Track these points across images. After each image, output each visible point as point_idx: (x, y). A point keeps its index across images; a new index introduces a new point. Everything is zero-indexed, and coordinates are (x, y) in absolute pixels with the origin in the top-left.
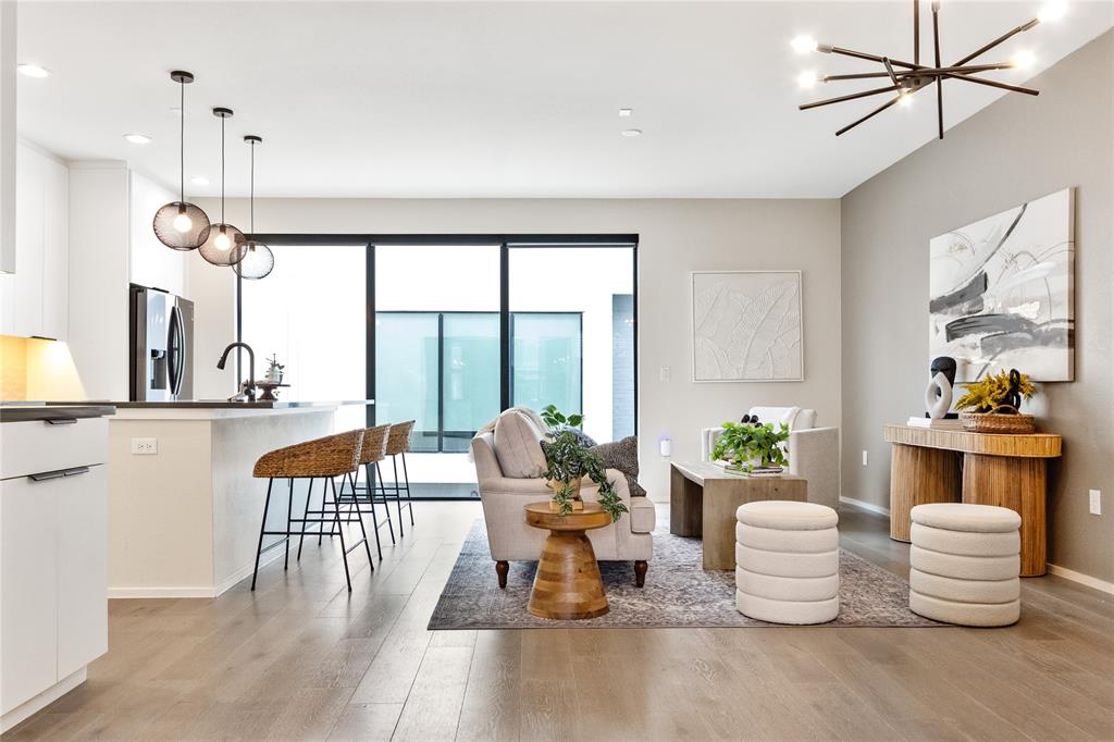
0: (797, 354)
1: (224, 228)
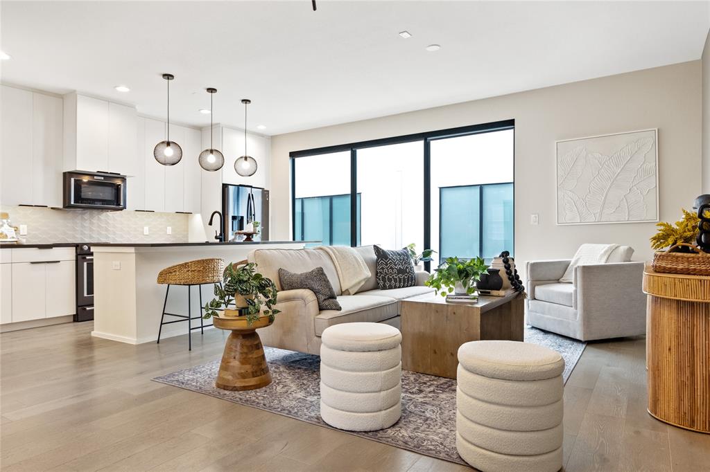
0: (653, 198)
1: (212, 151)
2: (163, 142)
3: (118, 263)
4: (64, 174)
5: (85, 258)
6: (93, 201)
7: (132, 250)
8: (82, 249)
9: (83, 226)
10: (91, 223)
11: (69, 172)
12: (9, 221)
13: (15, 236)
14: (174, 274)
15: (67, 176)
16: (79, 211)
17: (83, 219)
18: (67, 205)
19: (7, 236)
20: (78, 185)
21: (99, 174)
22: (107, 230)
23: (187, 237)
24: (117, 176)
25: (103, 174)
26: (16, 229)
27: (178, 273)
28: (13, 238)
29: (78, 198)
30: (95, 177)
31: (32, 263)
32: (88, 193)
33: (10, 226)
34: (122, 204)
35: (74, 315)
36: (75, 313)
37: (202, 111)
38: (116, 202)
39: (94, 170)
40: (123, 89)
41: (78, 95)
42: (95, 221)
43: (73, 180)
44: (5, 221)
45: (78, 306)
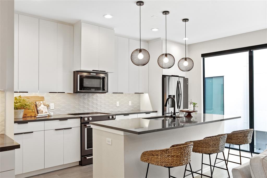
1: (166, 55)
2: (137, 50)
3: (110, 140)
4: (74, 72)
5: (86, 125)
6: (90, 88)
7: (122, 133)
8: (84, 120)
9: (84, 103)
10: (88, 101)
11: (76, 71)
12: (44, 102)
13: (47, 112)
14: (156, 157)
15: (76, 73)
16: (82, 94)
17: (84, 99)
18: (75, 92)
19: (42, 111)
20: (82, 79)
21: (94, 71)
22: (97, 104)
23: (140, 107)
24: (104, 72)
25: (95, 72)
26: (48, 106)
27: (159, 157)
28: (46, 112)
29: (82, 87)
30: (91, 74)
31: (56, 130)
32: (87, 83)
33: (45, 105)
34: (106, 89)
35: (79, 161)
36: (80, 160)
37: (153, 30)
38: (103, 89)
39: (91, 70)
40: (108, 16)
41: (82, 23)
42: (90, 100)
43: (79, 75)
44: (42, 102)
45: (82, 156)
